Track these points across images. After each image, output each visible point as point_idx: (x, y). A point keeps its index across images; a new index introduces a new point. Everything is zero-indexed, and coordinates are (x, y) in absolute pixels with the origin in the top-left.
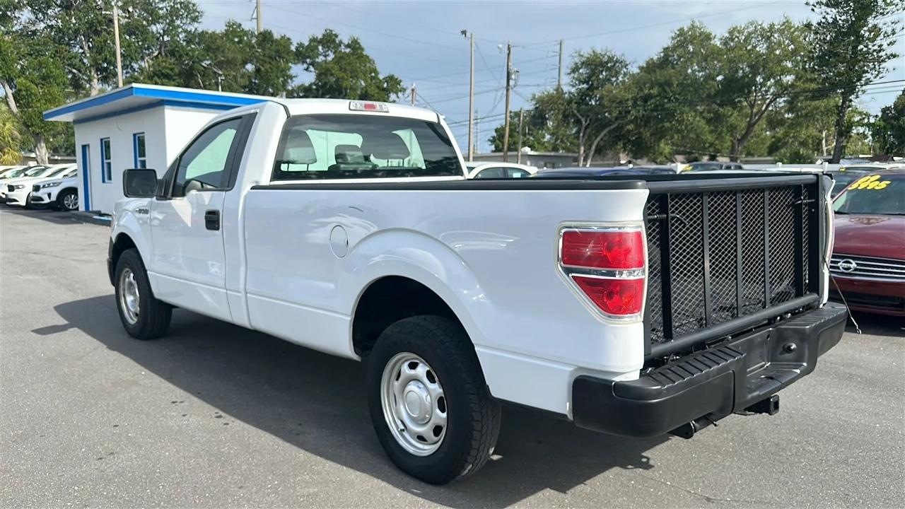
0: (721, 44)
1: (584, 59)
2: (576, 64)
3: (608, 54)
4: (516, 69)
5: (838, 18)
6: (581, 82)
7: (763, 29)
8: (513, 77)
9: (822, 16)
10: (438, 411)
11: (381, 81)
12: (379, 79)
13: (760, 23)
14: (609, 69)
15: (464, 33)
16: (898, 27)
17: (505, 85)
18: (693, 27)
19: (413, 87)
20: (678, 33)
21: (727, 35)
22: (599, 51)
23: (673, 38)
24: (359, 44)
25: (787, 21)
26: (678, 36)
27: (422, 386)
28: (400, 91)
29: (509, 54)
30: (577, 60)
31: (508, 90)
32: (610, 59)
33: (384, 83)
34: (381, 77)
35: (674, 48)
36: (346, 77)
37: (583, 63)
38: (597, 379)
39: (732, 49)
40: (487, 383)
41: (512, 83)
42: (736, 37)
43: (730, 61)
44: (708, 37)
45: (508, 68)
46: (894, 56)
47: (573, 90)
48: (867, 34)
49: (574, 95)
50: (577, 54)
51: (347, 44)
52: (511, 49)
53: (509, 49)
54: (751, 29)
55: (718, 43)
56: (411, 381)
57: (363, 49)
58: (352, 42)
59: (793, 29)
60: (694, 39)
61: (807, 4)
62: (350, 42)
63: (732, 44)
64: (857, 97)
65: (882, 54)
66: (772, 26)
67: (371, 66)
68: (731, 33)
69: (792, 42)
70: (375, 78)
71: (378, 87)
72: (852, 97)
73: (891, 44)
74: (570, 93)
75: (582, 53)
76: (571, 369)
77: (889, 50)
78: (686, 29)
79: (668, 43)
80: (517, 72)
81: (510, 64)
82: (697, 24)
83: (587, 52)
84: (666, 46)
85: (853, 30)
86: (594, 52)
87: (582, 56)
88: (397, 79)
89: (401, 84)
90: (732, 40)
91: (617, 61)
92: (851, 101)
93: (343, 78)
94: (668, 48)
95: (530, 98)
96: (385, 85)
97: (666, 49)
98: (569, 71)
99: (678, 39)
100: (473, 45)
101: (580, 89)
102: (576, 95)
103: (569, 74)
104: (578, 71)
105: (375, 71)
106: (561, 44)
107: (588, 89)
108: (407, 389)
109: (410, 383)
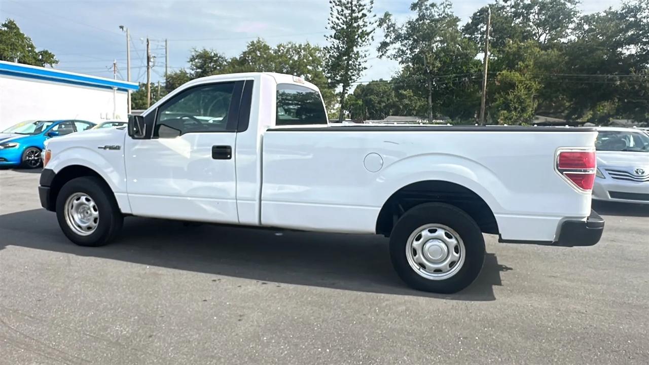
0: (274, 53)
1: (198, 53)
2: (193, 56)
3: (215, 52)
4: (153, 55)
5: (340, 46)
6: (198, 68)
7: (296, 47)
8: (152, 60)
9: (331, 44)
10: (455, 254)
11: (37, 54)
12: (35, 52)
13: (294, 43)
14: (216, 61)
15: (122, 27)
16: (367, 54)
17: (146, 65)
18: (259, 42)
19: (115, 62)
20: (250, 43)
21: (277, 48)
22: (208, 50)
23: (248, 47)
24: (15, 24)
25: (308, 44)
26: (251, 45)
27: (441, 241)
28: (54, 63)
29: (148, 45)
30: (193, 54)
31: (148, 69)
32: (216, 55)
33: (39, 56)
34: (37, 51)
35: (249, 52)
36: (7, 49)
37: (198, 56)
39: (281, 56)
41: (151, 64)
42: (282, 50)
43: (280, 63)
44: (266, 48)
45: (148, 54)
46: (365, 68)
47: (193, 72)
48: (353, 56)
49: (193, 76)
50: (193, 50)
51: (4, 23)
52: (150, 42)
53: (148, 41)
54: (290, 46)
55: (272, 52)
57: (18, 29)
58: (9, 23)
59: (310, 49)
60: (261, 48)
61: (325, 36)
62: (7, 23)
63: (279, 53)
64: (350, 88)
65: (360, 67)
66: (300, 45)
67: (28, 42)
68: (279, 47)
69: (311, 56)
70: (32, 51)
71: (34, 58)
72: (348, 88)
73: (366, 62)
74: (191, 74)
75: (197, 50)
76: (560, 218)
77: (363, 65)
78: (255, 42)
79: (246, 49)
80: (155, 57)
81: (149, 51)
82: (261, 39)
83: (200, 50)
84: (244, 51)
85: (348, 52)
86: (204, 50)
87: (197, 51)
88: (51, 53)
89: (54, 57)
90: (279, 51)
91: (220, 57)
92: (347, 90)
93: (4, 49)
94: (246, 52)
95: (163, 75)
96: (40, 57)
97: (244, 53)
98: (189, 60)
99: (251, 47)
100: (129, 36)
101: (198, 72)
102: (194, 75)
103: (189, 62)
104: (194, 60)
105: (32, 46)
106: (166, 41)
107: (202, 72)
108: (428, 245)
109: (430, 241)
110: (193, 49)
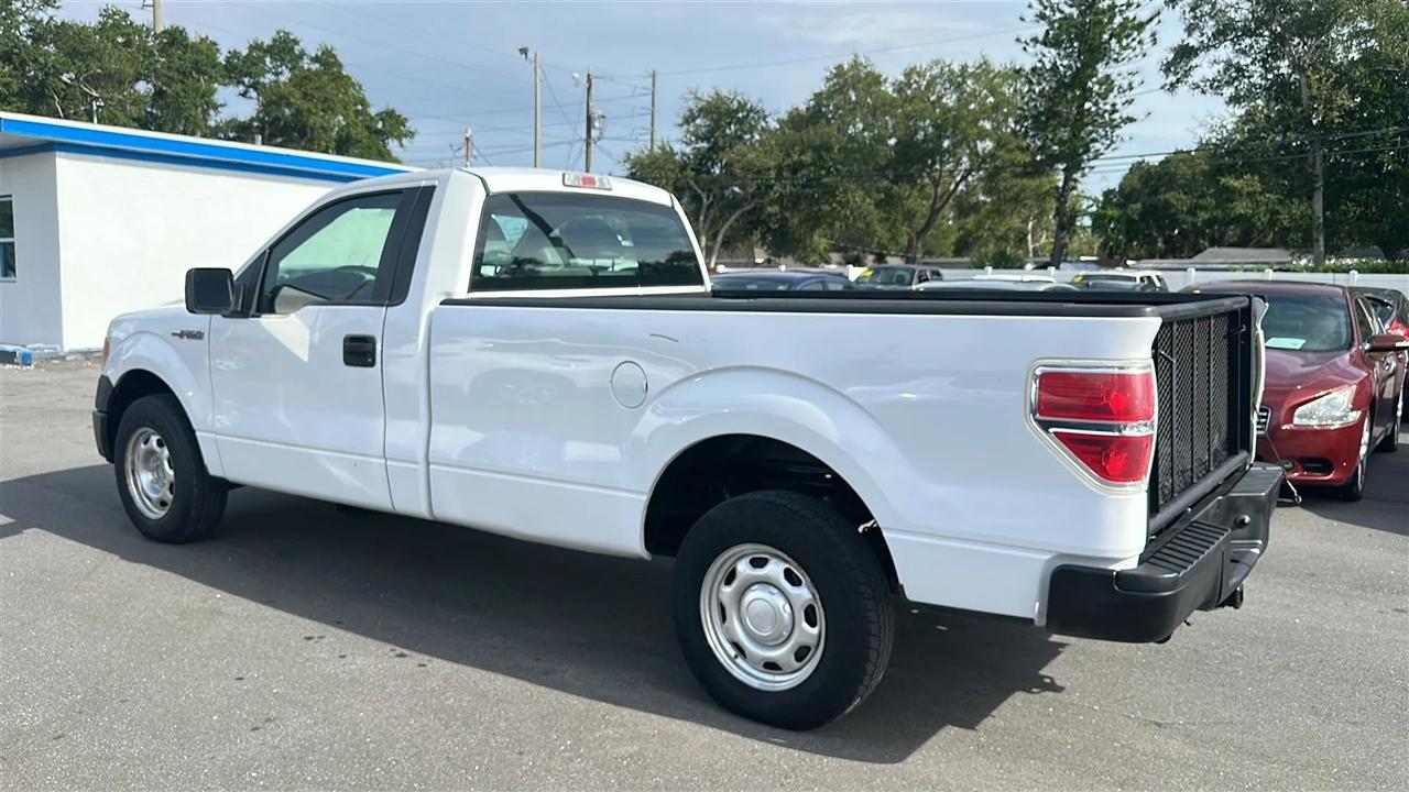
0: (894, 91)
1: (702, 104)
2: (691, 110)
3: (739, 98)
4: (600, 113)
5: (1059, 63)
6: (699, 138)
7: (952, 72)
8: (597, 124)
9: (1036, 59)
10: (805, 625)
11: (372, 118)
12: (368, 115)
13: (947, 63)
14: (740, 122)
15: (524, 51)
16: (1136, 80)
17: (585, 136)
18: (855, 65)
20: (834, 71)
21: (902, 78)
22: (724, 93)
23: (828, 80)
24: (334, 56)
25: (985, 63)
26: (836, 76)
27: (775, 591)
28: (406, 136)
29: (589, 89)
30: (692, 104)
31: (588, 145)
32: (742, 106)
33: (377, 122)
34: (373, 111)
35: (830, 94)
36: (314, 110)
37: (701, 110)
38: (1093, 568)
39: (910, 100)
40: (901, 582)
41: (594, 133)
42: (915, 82)
43: (908, 117)
44: (876, 80)
45: (588, 111)
46: (1130, 120)
47: (688, 150)
48: (1096, 88)
49: (689, 158)
50: (692, 96)
51: (314, 55)
52: (593, 81)
53: (589, 80)
54: (936, 71)
55: (890, 90)
56: (755, 584)
57: (341, 66)
58: (323, 53)
59: (991, 75)
60: (859, 82)
61: (1018, 40)
62: (319, 54)
63: (909, 92)
64: (1083, 175)
65: (1116, 116)
66: (964, 68)
67: (356, 94)
68: (908, 75)
69: (992, 92)
70: (364, 113)
71: (368, 128)
72: (1077, 176)
73: (1130, 102)
74: (683, 154)
75: (699, 95)
76: (1047, 557)
77: (1125, 112)
78: (846, 67)
79: (821, 87)
80: (603, 117)
81: (591, 104)
82: (862, 60)
83: (707, 94)
84: (817, 91)
85: (1080, 78)
86: (717, 94)
87: (700, 99)
88: (400, 116)
89: (407, 124)
90: (910, 86)
91: (751, 110)
92: (1076, 181)
93: (309, 111)
94: (820, 94)
95: (621, 160)
96: (380, 125)
97: (818, 96)
98: (680, 121)
99: (835, 80)
100: (539, 71)
101: (699, 149)
102: (692, 157)
103: (681, 125)
104: (693, 121)
105: (363, 102)
106: (654, 76)
107: (709, 149)
108: (750, 596)
109: (753, 588)
110: (691, 93)
